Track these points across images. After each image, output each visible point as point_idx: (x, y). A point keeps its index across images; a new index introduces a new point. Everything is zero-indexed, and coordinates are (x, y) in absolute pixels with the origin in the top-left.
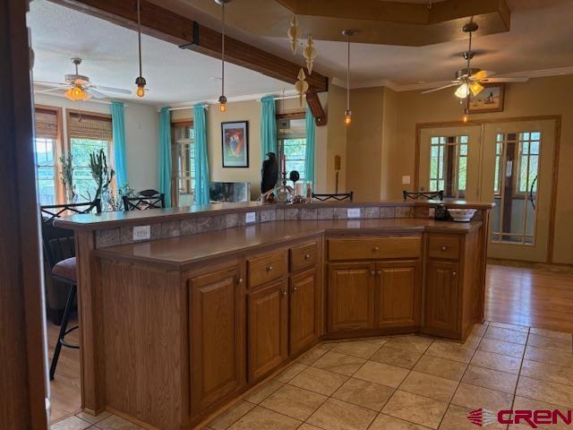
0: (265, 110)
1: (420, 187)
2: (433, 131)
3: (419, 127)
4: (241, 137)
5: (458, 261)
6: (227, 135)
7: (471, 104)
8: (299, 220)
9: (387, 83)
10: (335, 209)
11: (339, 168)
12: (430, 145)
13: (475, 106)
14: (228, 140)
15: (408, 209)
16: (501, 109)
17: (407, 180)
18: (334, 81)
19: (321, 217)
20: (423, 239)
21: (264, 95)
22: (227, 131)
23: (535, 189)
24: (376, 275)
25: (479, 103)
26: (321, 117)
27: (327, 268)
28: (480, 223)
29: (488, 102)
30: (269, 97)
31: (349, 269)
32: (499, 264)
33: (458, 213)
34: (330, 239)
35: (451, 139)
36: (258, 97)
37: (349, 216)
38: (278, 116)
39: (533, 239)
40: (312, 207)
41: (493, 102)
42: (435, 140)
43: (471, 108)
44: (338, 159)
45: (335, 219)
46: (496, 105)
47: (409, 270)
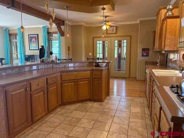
0: (44, 31)
1: (94, 56)
2: (97, 39)
3: (93, 38)
4: (36, 39)
5: (101, 78)
6: (31, 38)
7: (108, 31)
8: (53, 68)
9: (83, 24)
10: (65, 64)
11: (69, 50)
12: (97, 44)
13: (109, 32)
14: (31, 40)
15: (88, 63)
16: (116, 33)
17: (90, 54)
18: (66, 22)
19: (60, 67)
20: (91, 72)
21: (43, 26)
22: (30, 37)
23: (125, 57)
24: (77, 84)
25: (110, 31)
26: (62, 34)
27: (61, 83)
28: (108, 67)
29: (113, 31)
30: (45, 26)
31: (69, 83)
32: (117, 78)
33: (101, 64)
34: (62, 74)
35: (104, 42)
36: (41, 26)
37: (70, 66)
38: (49, 33)
39: (125, 71)
40: (57, 64)
41: (114, 31)
42: (98, 42)
43: (108, 32)
44: (69, 48)
45: (65, 67)
46: (115, 32)
47: (87, 82)
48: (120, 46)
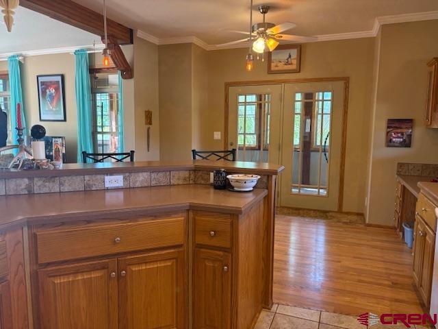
0: (79, 63)
1: (229, 142)
2: (240, 89)
3: (228, 85)
4: (57, 89)
6: (43, 87)
7: (273, 65)
8: (30, 193)
9: (195, 40)
10: (86, 178)
11: (150, 123)
12: (237, 103)
13: (277, 66)
14: (44, 93)
16: (298, 71)
17: (218, 135)
18: (139, 34)
19: (67, 188)
20: (188, 219)
21: (78, 48)
22: (43, 83)
25: (279, 64)
26: (127, 71)
29: (287, 63)
30: (82, 50)
34: (40, 232)
36: (72, 50)
37: (107, 185)
38: (92, 71)
41: (292, 64)
42: (241, 99)
43: (273, 68)
44: (149, 116)
46: (294, 67)
48: (309, 110)
